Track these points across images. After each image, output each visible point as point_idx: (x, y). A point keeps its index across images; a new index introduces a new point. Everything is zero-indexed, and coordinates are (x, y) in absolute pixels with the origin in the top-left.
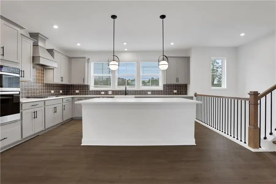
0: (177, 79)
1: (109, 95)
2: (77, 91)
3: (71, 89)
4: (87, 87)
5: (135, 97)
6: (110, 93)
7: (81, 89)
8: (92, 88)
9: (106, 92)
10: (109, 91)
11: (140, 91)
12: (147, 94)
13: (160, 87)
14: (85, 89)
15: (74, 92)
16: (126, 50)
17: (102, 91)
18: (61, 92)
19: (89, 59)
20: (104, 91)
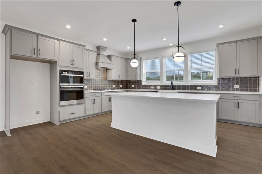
0: (237, 71)
1: (158, 89)
2: (133, 86)
3: (129, 84)
4: (140, 82)
5: (179, 92)
6: (159, 87)
7: (136, 84)
8: (144, 83)
9: (155, 87)
10: (158, 86)
11: (188, 86)
12: (196, 89)
13: (214, 82)
14: (139, 84)
15: (131, 86)
16: (171, 44)
17: (152, 86)
18: (121, 86)
19: (141, 58)
20: (153, 86)
